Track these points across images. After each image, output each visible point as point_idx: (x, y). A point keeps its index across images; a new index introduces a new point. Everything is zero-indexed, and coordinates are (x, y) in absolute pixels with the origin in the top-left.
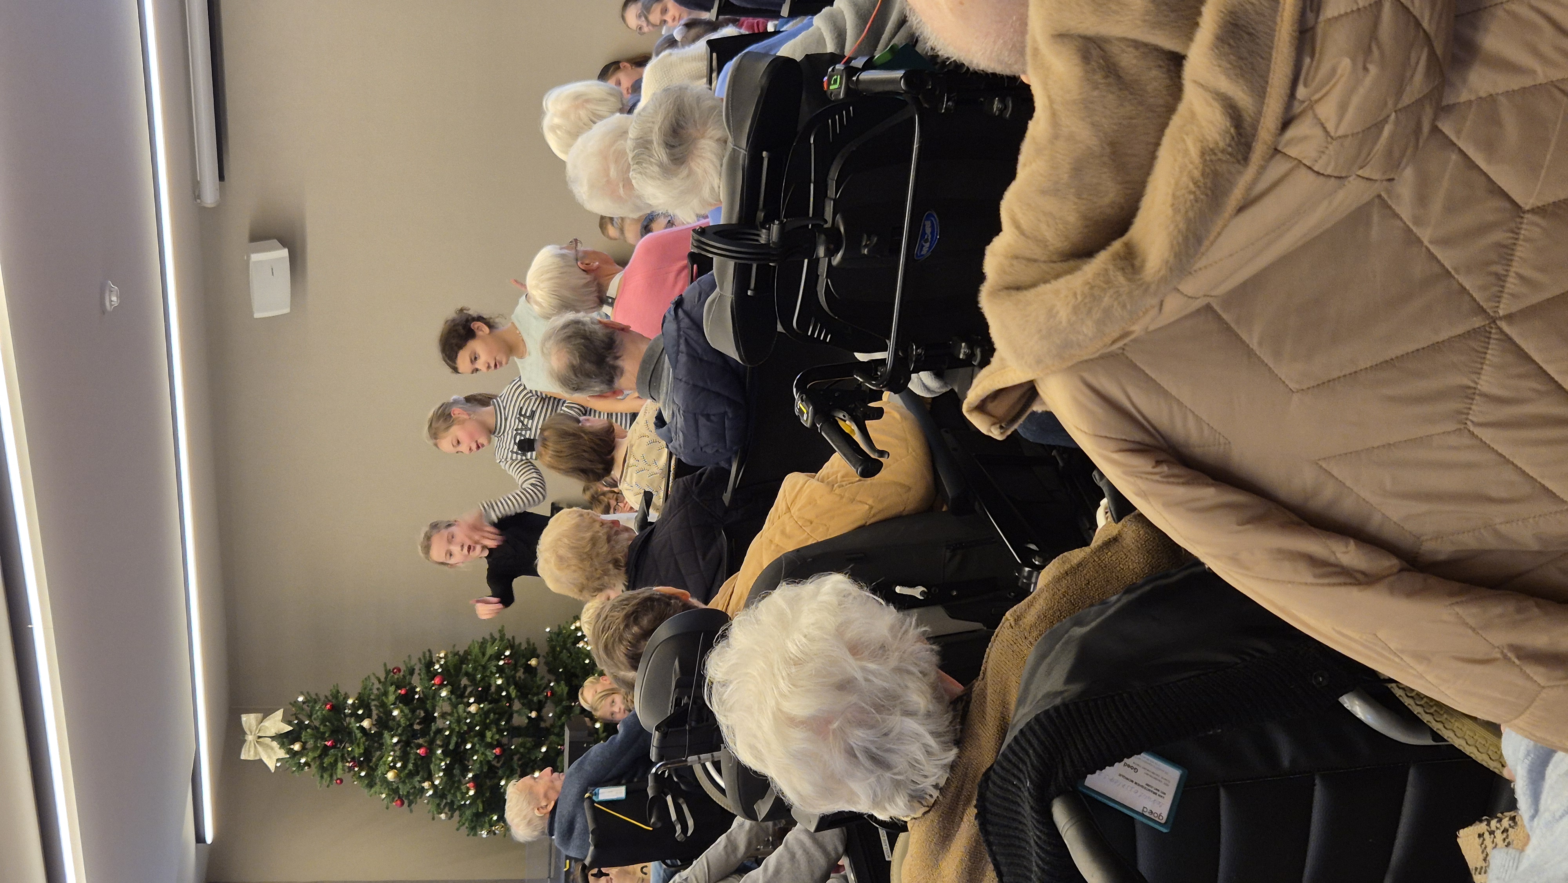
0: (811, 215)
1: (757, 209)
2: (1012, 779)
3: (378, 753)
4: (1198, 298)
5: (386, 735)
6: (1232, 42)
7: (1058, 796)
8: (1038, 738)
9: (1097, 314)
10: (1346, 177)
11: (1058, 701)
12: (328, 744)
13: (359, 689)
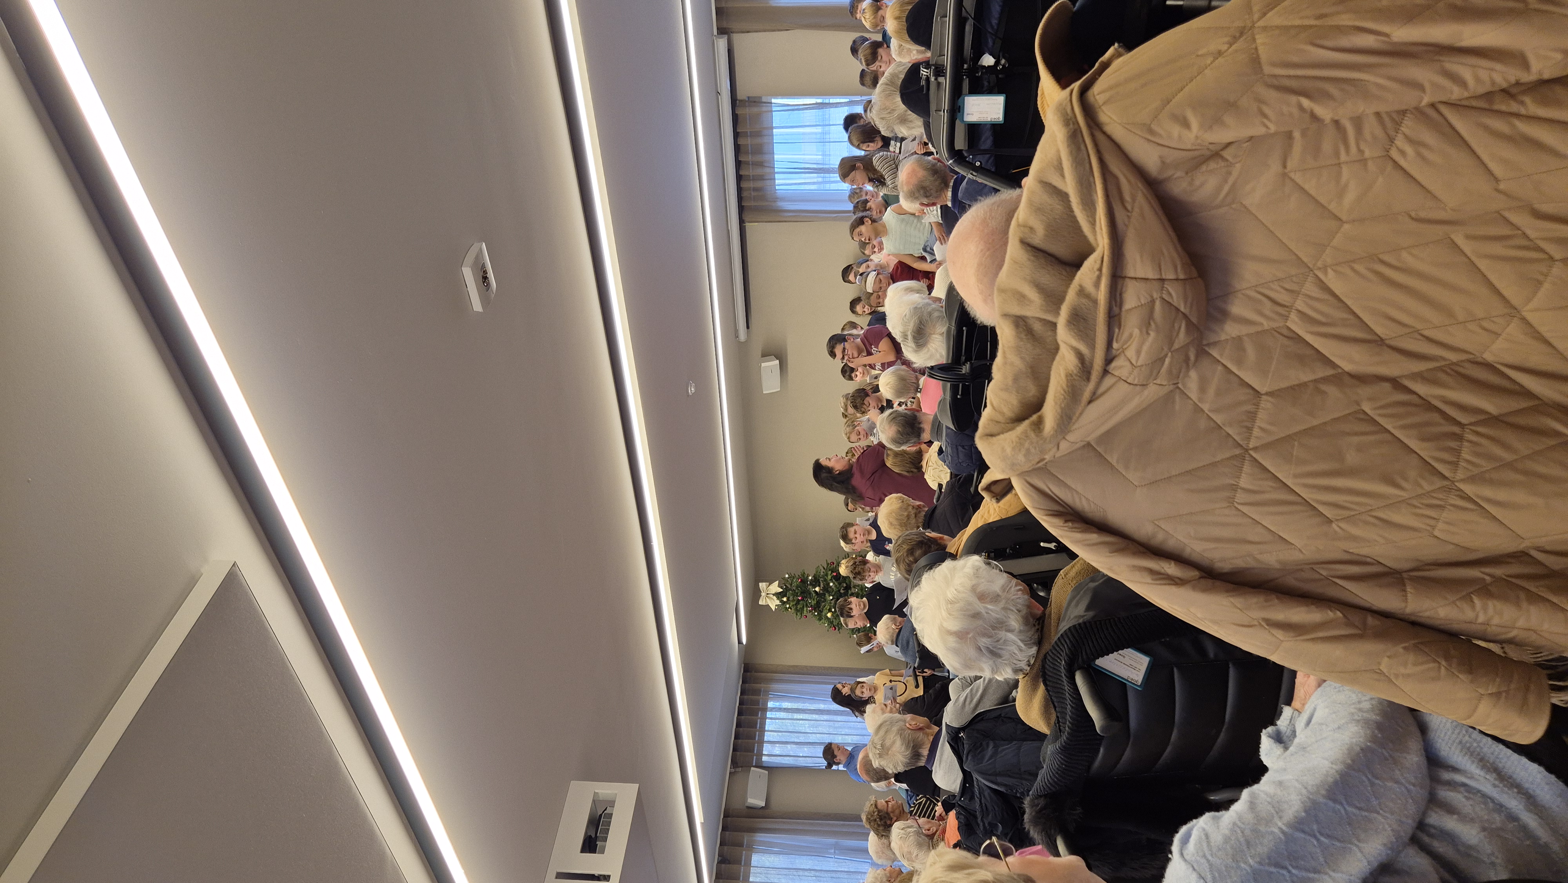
0: (988, 358)
1: (961, 355)
2: (1057, 659)
3: (823, 604)
4: (1077, 443)
5: (827, 595)
6: (1075, 323)
7: (1079, 669)
8: (1069, 639)
9: (1023, 451)
10: (1147, 385)
11: (1081, 621)
12: (800, 598)
13: (814, 572)
